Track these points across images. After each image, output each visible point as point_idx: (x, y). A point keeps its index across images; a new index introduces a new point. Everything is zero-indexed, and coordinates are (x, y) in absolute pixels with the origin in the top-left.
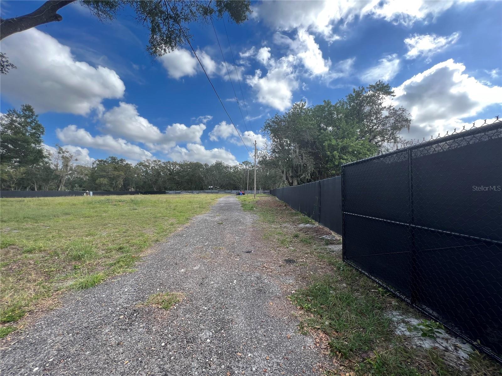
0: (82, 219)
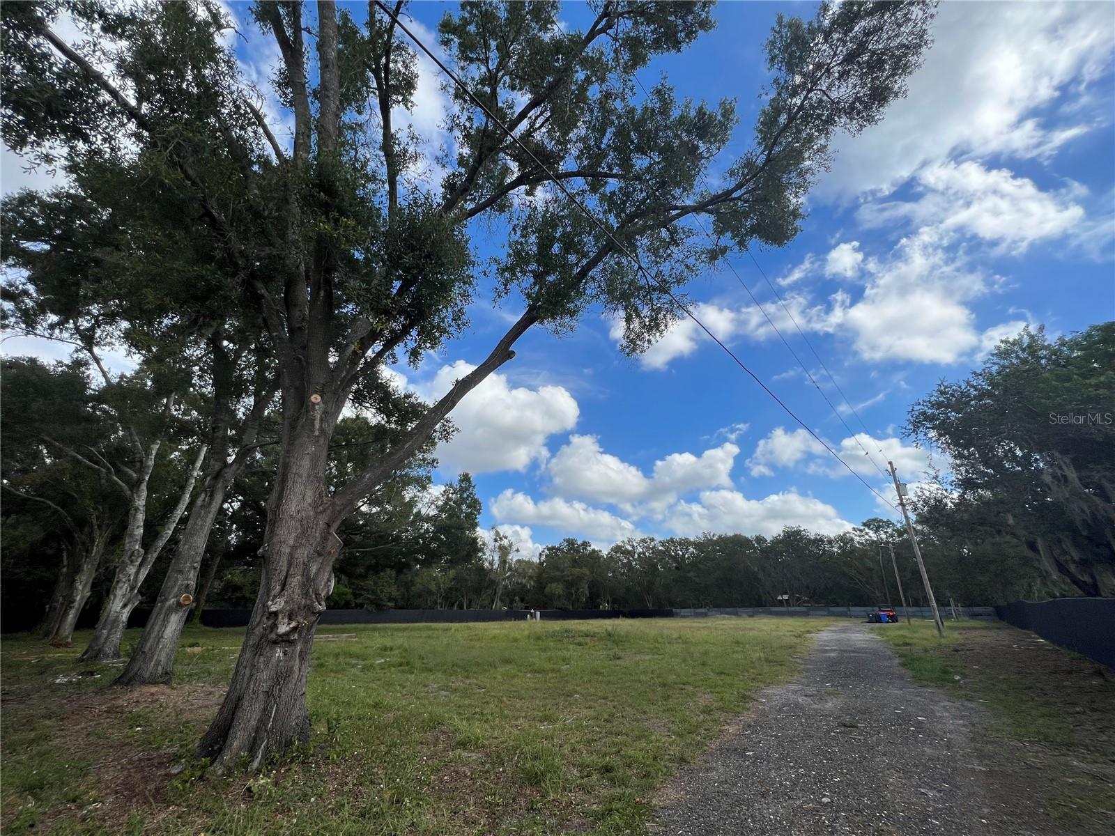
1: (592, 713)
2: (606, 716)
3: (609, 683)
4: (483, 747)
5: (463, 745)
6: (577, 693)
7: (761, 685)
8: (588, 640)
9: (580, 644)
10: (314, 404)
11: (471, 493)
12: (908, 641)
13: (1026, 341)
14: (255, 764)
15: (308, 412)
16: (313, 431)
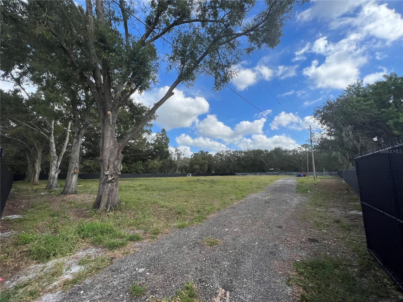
0: (184, 192)
1: (199, 200)
2: (203, 201)
3: (207, 193)
4: (168, 207)
5: (162, 207)
6: (196, 196)
7: (251, 193)
8: (205, 182)
9: (202, 183)
10: (109, 115)
11: (166, 136)
12: (303, 182)
13: (357, 85)
14: (108, 210)
15: (107, 117)
16: (110, 123)
